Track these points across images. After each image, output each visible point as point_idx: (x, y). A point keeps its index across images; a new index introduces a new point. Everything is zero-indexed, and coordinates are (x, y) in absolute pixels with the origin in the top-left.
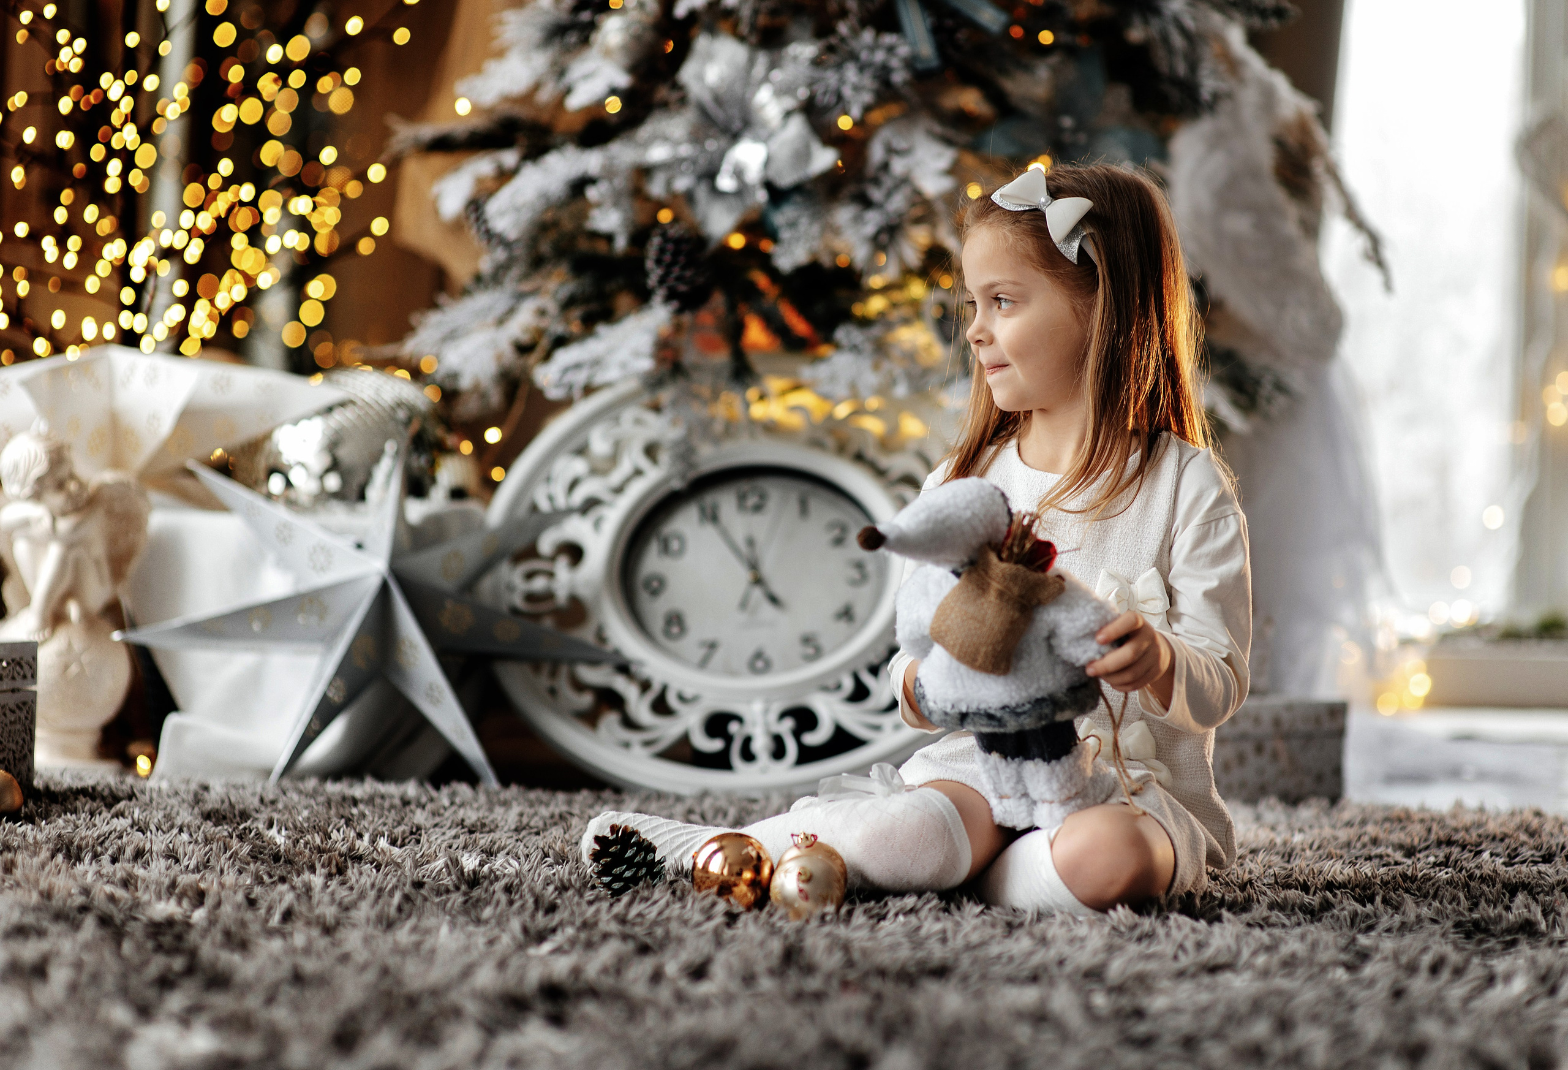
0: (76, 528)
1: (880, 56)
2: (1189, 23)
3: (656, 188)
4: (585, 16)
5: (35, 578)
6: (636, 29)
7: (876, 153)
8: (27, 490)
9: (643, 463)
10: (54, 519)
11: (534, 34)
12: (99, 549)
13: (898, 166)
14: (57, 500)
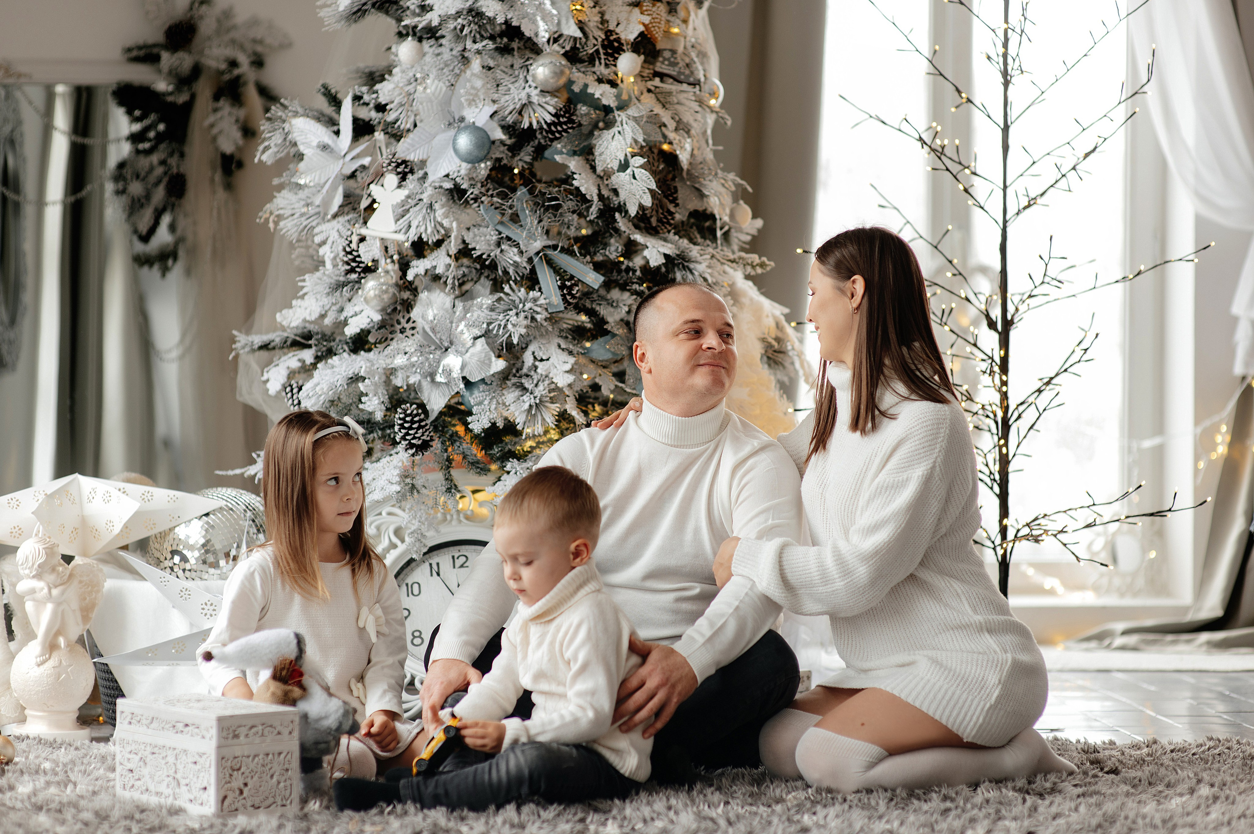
0: (63, 593)
1: (528, 305)
2: (710, 280)
3: (398, 381)
4: (354, 276)
5: (38, 623)
6: (384, 288)
7: (528, 358)
8: (34, 573)
9: (395, 540)
10: (50, 589)
11: (323, 288)
12: (75, 605)
13: (542, 368)
14: (52, 578)
